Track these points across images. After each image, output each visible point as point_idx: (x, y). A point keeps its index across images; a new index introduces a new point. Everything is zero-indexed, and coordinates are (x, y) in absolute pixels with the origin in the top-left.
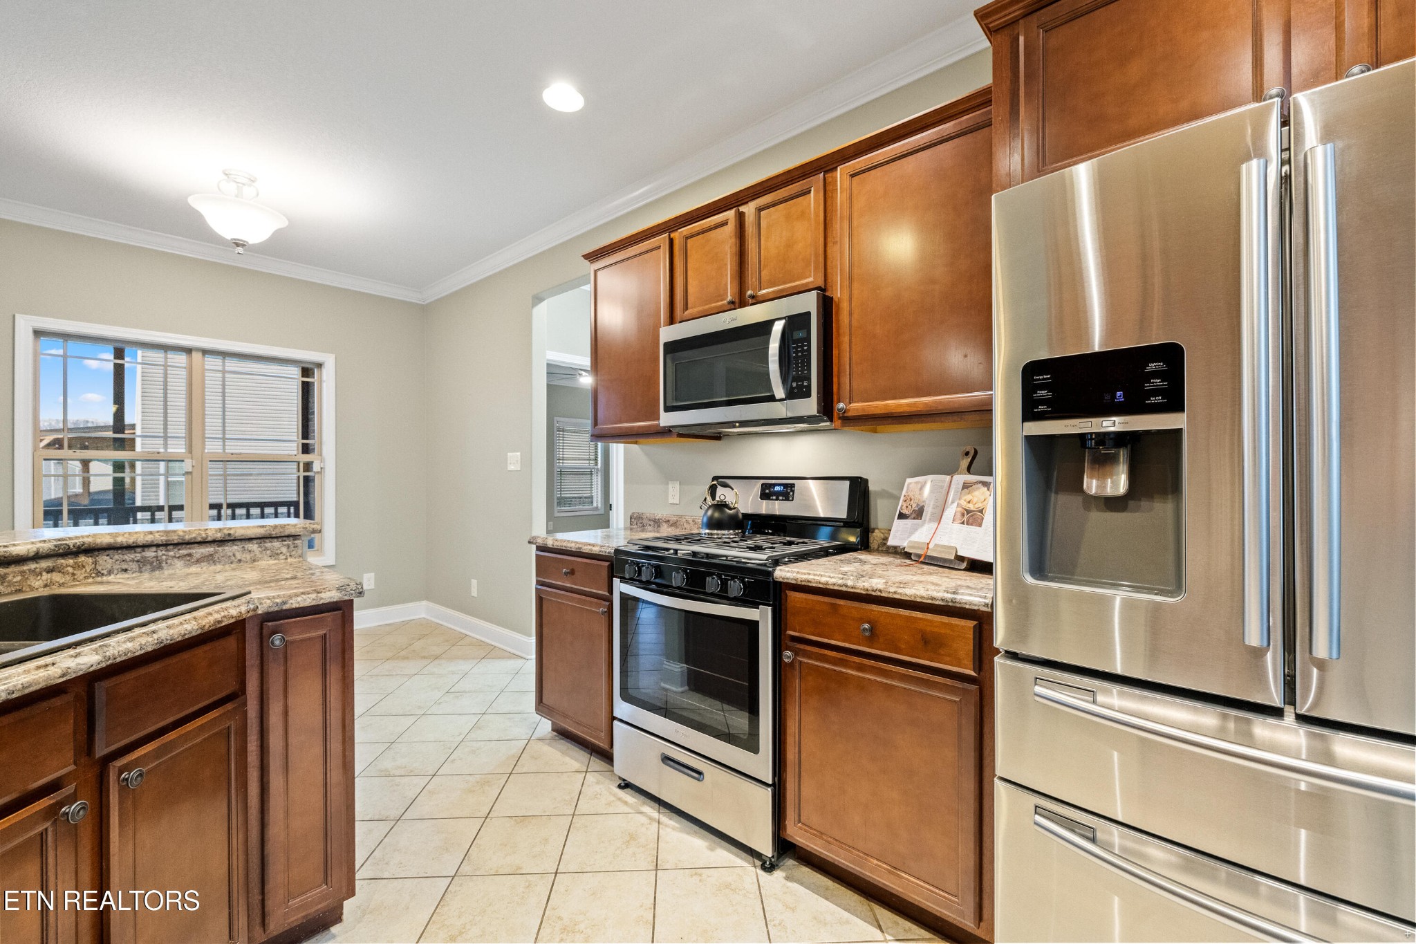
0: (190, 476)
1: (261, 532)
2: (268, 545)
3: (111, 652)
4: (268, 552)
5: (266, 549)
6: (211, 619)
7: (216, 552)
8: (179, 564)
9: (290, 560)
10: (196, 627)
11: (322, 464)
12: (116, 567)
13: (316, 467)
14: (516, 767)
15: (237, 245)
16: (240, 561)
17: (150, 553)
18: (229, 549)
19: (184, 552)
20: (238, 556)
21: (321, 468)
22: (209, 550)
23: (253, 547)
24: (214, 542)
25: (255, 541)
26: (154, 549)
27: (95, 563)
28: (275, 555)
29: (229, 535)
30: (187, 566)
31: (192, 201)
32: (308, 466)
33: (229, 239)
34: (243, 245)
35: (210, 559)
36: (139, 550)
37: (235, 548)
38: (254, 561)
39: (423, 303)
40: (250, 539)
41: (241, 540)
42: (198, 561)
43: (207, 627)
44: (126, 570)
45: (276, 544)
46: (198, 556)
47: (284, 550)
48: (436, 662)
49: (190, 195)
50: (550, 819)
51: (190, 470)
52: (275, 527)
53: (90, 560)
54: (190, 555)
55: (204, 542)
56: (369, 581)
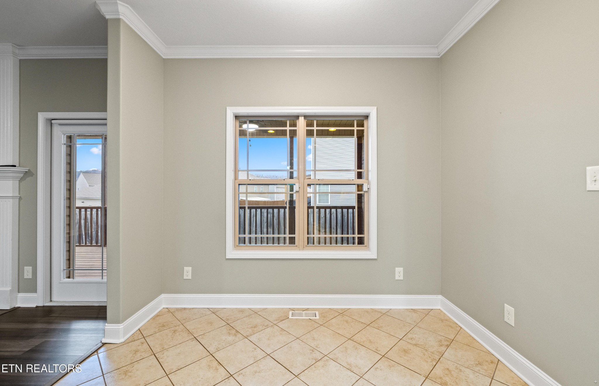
0: (298, 194)
11: (368, 185)
13: (365, 188)
21: (368, 189)
32: (360, 187)
39: (439, 57)
51: (298, 190)
56: (399, 273)
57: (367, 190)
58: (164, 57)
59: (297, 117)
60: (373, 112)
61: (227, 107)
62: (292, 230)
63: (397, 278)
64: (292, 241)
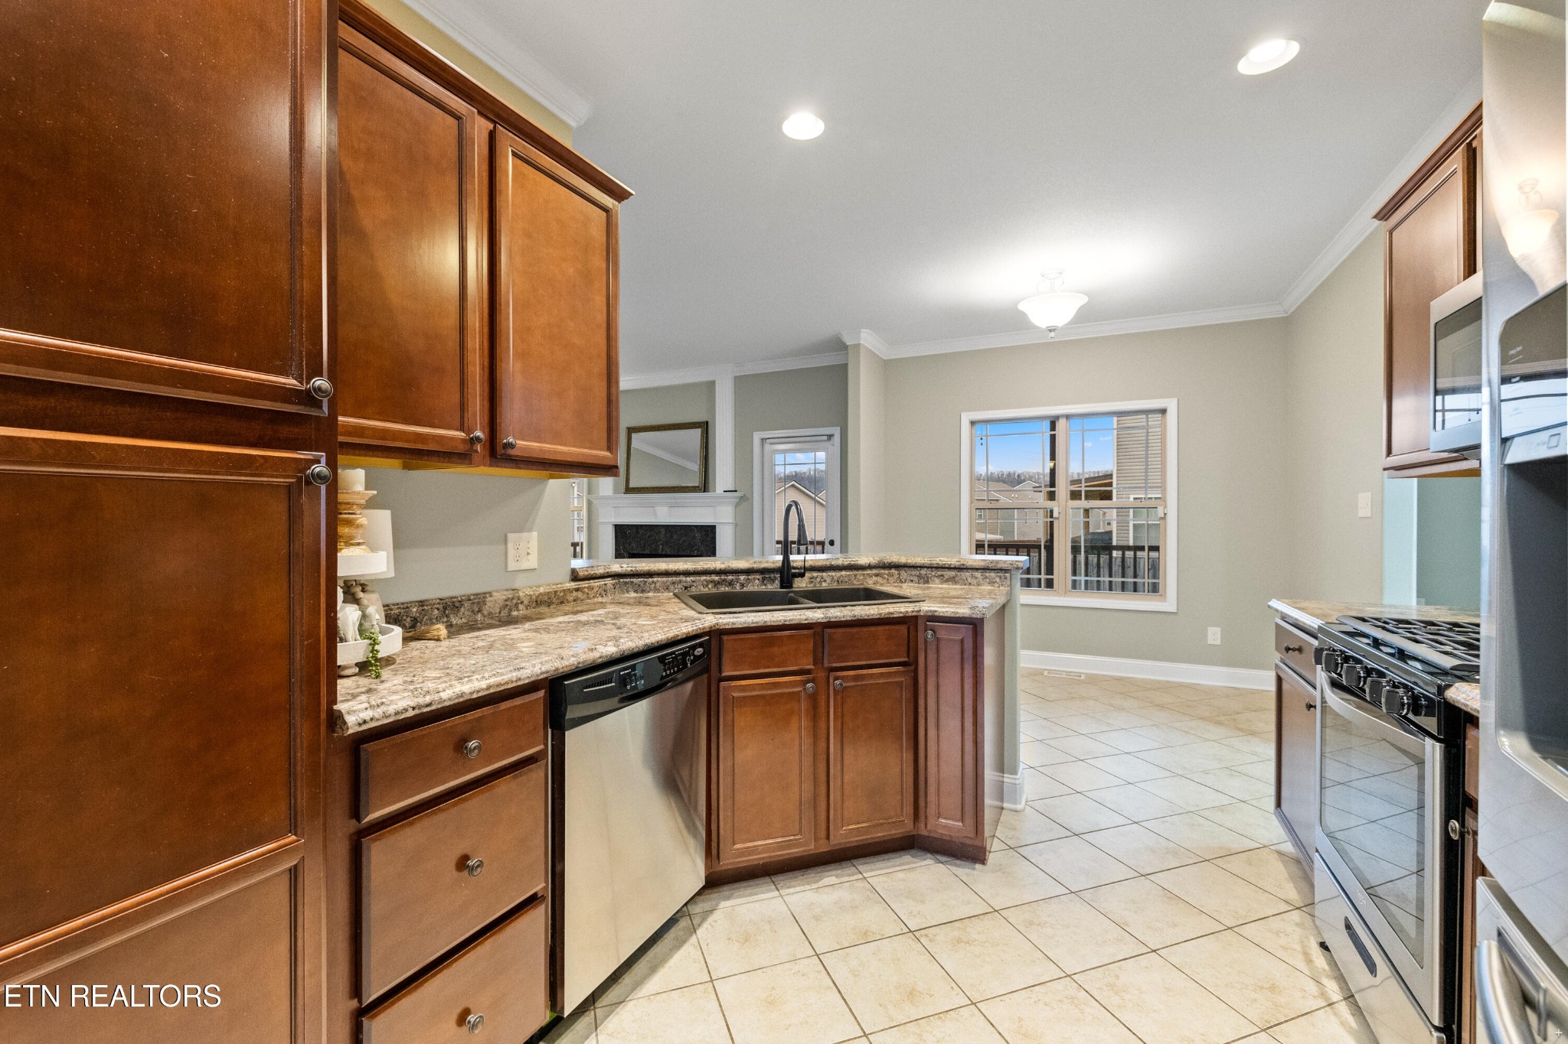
0: (1058, 521)
1: (982, 564)
2: (987, 574)
3: (830, 615)
4: (988, 580)
5: (986, 578)
6: (887, 611)
7: (957, 576)
8: (937, 580)
9: (1001, 588)
10: (876, 613)
11: (1166, 510)
12: (908, 578)
13: (1160, 513)
14: (1220, 859)
15: (1050, 331)
16: (970, 584)
17: (923, 572)
18: (966, 574)
19: (939, 573)
20: (969, 580)
21: (1165, 514)
22: (952, 573)
23: (978, 574)
24: (955, 568)
25: (980, 571)
26: (926, 569)
27: (899, 574)
28: (992, 583)
29: (963, 564)
30: (942, 583)
31: (1021, 307)
33: (1044, 327)
34: (1054, 330)
35: (953, 580)
36: (919, 569)
37: (968, 574)
38: (979, 585)
39: (1286, 315)
40: (977, 569)
41: (972, 569)
42: (947, 581)
43: (883, 615)
44: (912, 581)
45: (993, 574)
46: (947, 577)
47: (998, 580)
48: (1250, 737)
49: (1019, 303)
50: (1200, 914)
51: (1058, 517)
52: (992, 562)
53: (896, 572)
54: (942, 576)
55: (950, 568)
56: (1214, 636)
57: (1163, 516)
58: (885, 358)
59: (1058, 417)
60: (1171, 405)
61: (962, 414)
62: (1050, 570)
63: (1210, 641)
64: (1050, 584)
